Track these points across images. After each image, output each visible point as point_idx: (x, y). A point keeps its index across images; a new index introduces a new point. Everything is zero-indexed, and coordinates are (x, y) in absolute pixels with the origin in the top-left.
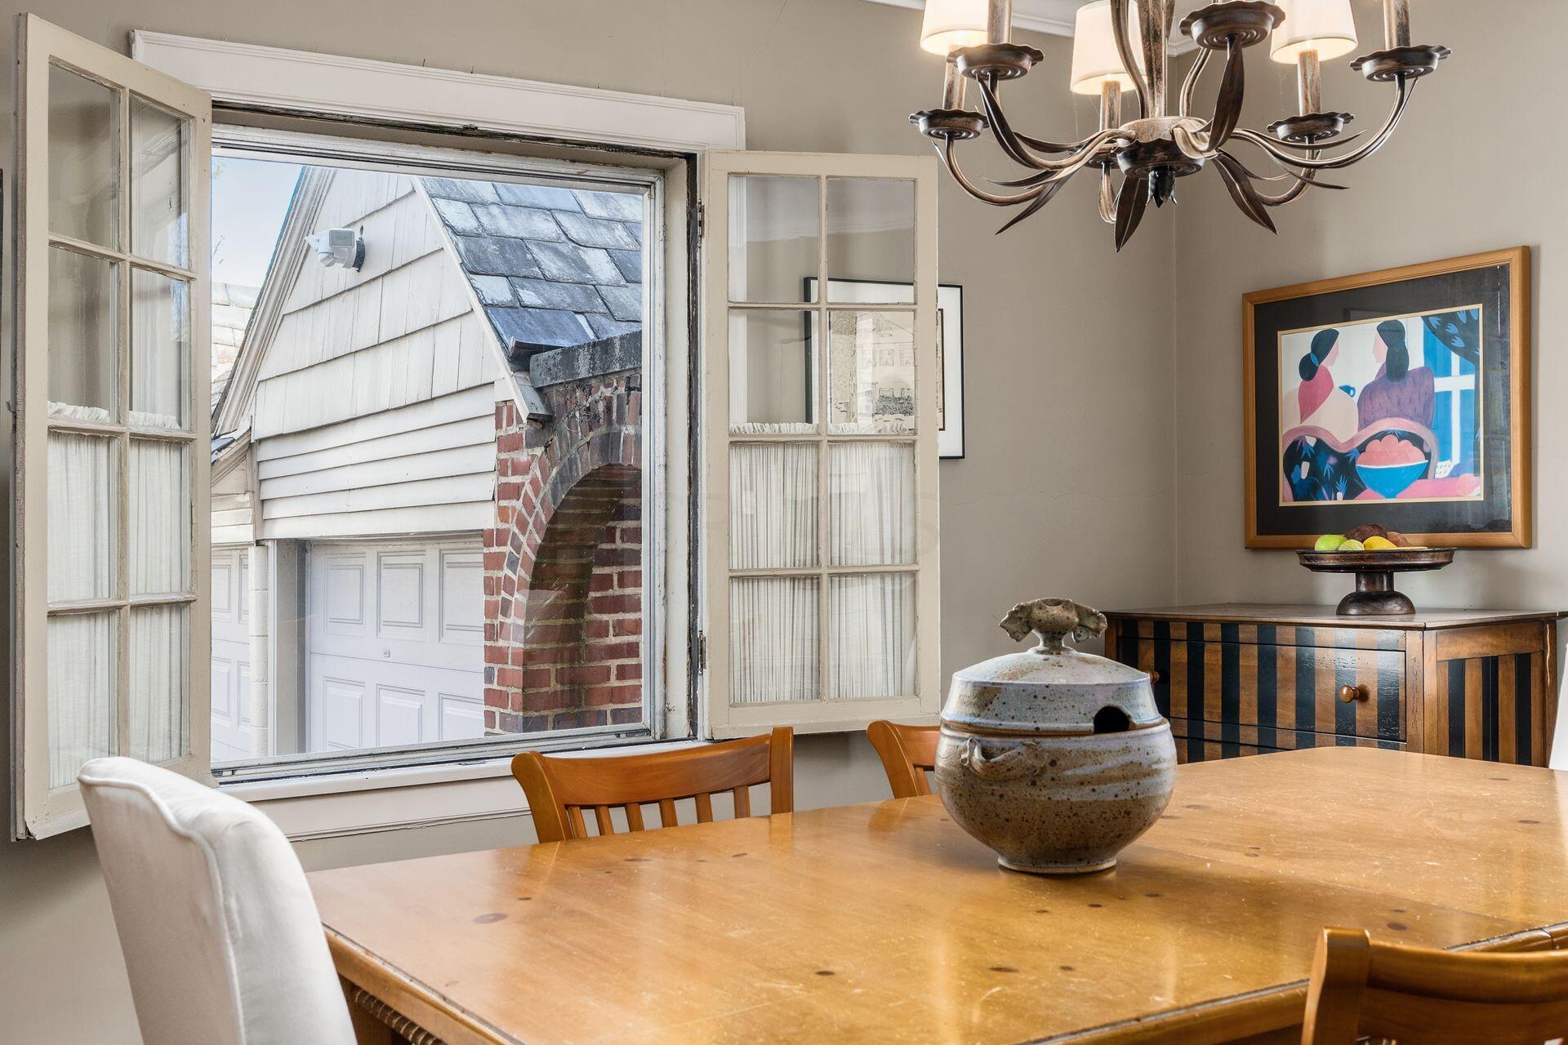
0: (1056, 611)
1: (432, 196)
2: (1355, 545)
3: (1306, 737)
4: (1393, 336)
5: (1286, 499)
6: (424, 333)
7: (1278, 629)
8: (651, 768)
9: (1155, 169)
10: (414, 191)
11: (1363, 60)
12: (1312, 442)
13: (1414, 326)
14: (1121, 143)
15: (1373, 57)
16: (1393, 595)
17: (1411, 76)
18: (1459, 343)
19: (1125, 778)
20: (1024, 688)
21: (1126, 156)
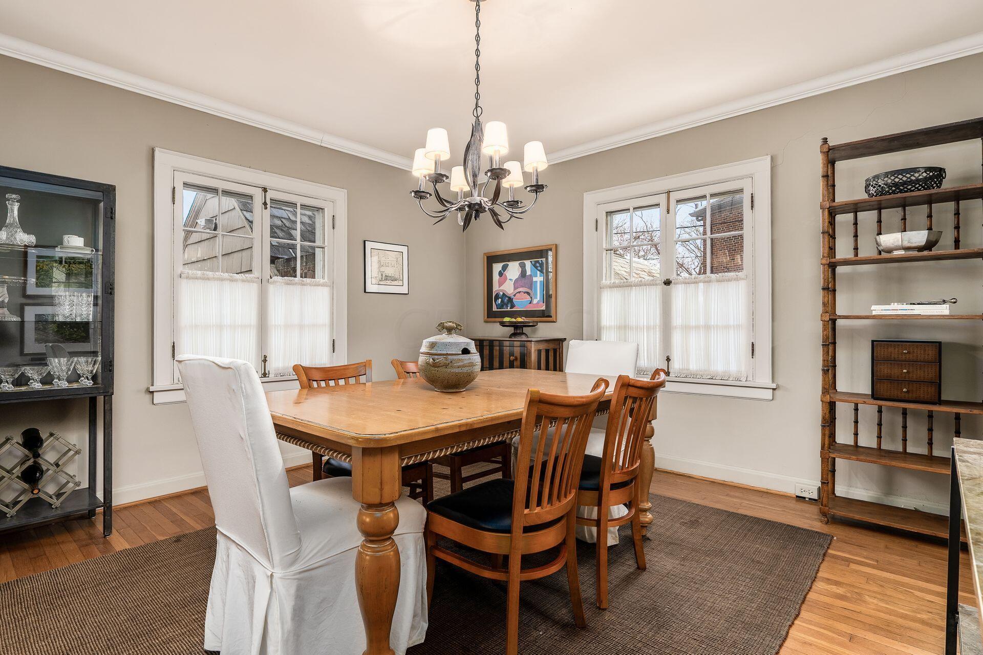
0: (451, 324)
1: (241, 210)
2: (513, 320)
3: (501, 367)
4: (523, 266)
5: (495, 309)
6: (238, 252)
7: (494, 342)
8: (332, 370)
9: (475, 210)
10: (234, 208)
11: (528, 187)
12: (501, 293)
13: (528, 264)
14: (466, 203)
15: (530, 186)
16: (523, 334)
17: (539, 192)
18: (539, 268)
19: (469, 366)
20: (443, 343)
21: (468, 207)
